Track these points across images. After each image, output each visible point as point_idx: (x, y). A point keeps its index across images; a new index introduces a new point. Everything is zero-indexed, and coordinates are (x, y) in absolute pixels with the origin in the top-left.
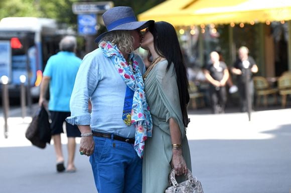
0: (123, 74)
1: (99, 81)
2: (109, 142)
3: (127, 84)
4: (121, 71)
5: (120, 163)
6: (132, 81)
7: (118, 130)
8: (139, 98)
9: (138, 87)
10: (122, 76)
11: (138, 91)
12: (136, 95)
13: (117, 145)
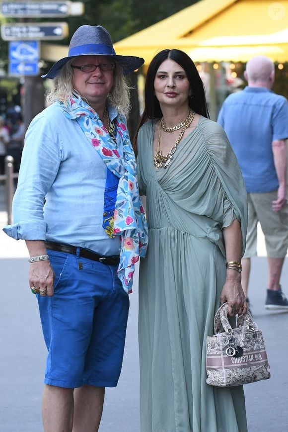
0: (100, 147)
1: (62, 162)
2: (72, 261)
3: (108, 164)
4: (96, 143)
5: (89, 297)
6: (115, 161)
7: (89, 244)
8: (127, 189)
9: (126, 170)
10: (98, 152)
11: (126, 177)
12: (122, 183)
13: (85, 267)
